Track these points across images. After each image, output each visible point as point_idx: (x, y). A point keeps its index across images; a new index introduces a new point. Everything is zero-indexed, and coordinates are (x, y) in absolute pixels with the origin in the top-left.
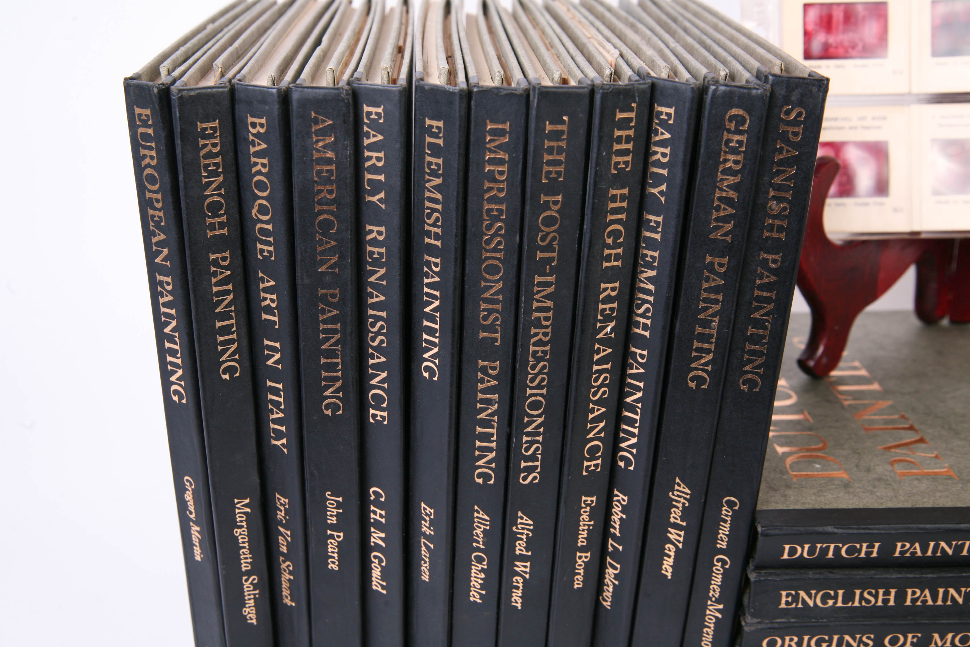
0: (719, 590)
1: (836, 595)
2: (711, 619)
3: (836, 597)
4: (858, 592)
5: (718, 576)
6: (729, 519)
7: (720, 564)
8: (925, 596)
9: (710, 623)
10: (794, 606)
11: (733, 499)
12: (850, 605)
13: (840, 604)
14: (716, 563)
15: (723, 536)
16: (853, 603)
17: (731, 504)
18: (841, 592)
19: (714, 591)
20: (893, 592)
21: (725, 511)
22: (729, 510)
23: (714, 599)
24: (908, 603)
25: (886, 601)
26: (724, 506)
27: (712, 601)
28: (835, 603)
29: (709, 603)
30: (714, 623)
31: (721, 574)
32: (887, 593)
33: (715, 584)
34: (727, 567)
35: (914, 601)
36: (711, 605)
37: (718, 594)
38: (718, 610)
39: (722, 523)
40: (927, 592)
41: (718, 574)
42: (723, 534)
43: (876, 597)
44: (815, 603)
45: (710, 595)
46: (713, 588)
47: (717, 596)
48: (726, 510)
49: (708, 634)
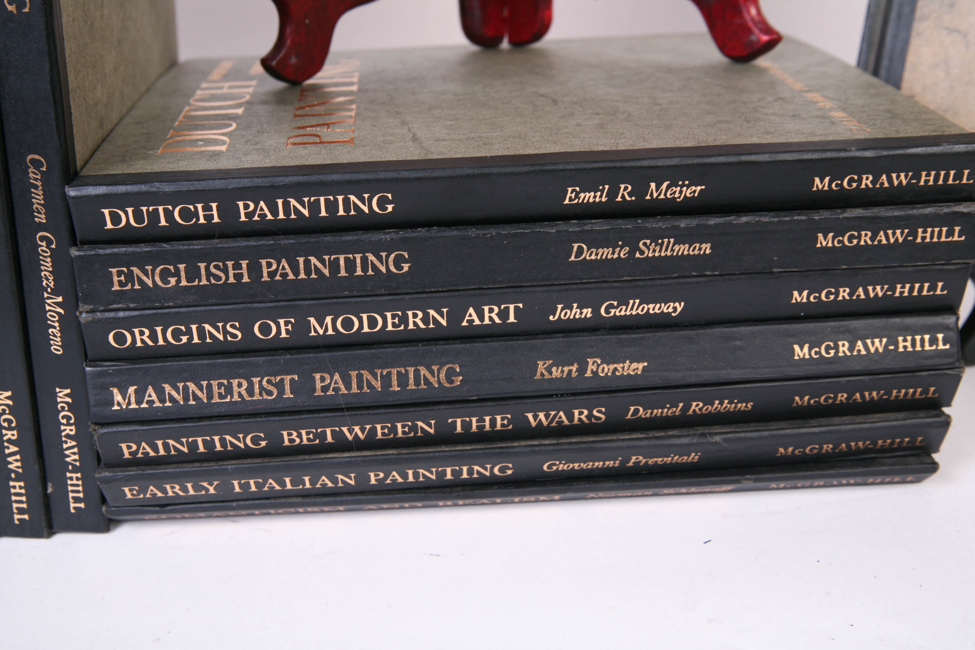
0: (52, 278)
1: (178, 271)
2: (54, 317)
3: (177, 274)
4: (202, 265)
5: (46, 259)
6: (39, 183)
7: (44, 244)
8: (283, 268)
9: (54, 322)
10: (129, 287)
11: (37, 157)
12: (196, 283)
13: (184, 283)
14: (40, 243)
15: (39, 207)
16: (200, 281)
17: (36, 164)
18: (182, 267)
19: (47, 279)
20: (244, 263)
21: (34, 175)
22: (37, 172)
23: (49, 290)
24: (265, 278)
25: (239, 277)
26: (30, 168)
27: (48, 293)
28: (179, 281)
29: (46, 295)
30: (58, 321)
31: (49, 256)
32: (237, 266)
33: (45, 270)
34: (53, 246)
35: (272, 274)
36: (48, 298)
37: (53, 283)
38: (58, 304)
39: (32, 190)
40: (284, 263)
41: (46, 257)
42: (38, 203)
43: (225, 270)
44: (154, 282)
45: (44, 284)
46: (45, 275)
47: (52, 285)
48: (33, 173)
49: (55, 336)
